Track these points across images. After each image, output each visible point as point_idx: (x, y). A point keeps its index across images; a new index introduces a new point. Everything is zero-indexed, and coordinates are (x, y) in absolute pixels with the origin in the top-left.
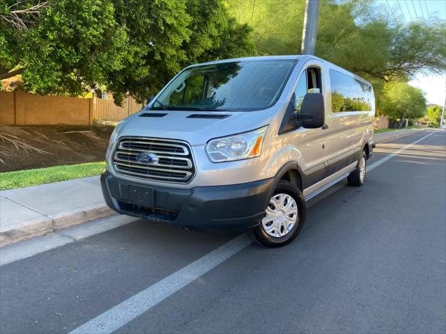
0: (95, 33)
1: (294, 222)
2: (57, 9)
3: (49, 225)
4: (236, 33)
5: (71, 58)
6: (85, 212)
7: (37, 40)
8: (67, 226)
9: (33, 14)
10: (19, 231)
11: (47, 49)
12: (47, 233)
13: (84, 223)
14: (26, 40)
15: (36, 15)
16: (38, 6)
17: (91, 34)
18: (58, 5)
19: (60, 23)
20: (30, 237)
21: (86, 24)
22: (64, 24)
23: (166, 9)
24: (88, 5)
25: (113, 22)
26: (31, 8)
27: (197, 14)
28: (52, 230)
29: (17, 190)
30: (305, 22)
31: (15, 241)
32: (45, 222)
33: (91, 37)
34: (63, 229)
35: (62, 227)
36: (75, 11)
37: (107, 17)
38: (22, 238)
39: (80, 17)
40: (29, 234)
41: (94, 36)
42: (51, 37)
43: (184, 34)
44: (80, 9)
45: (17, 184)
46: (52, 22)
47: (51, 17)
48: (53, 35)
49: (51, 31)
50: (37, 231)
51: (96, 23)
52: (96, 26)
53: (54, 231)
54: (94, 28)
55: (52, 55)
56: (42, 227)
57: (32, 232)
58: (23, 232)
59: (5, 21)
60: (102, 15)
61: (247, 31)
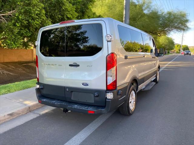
0: (37, 23)
2: (20, 13)
3: (28, 109)
5: (27, 34)
7: (12, 27)
8: (35, 108)
9: (9, 15)
10: (15, 113)
11: (16, 31)
14: (7, 27)
15: (10, 16)
16: (11, 12)
17: (36, 23)
19: (22, 19)
20: (20, 115)
21: (33, 19)
23: (67, 11)
24: (34, 11)
25: (45, 18)
26: (9, 13)
27: (80, 12)
28: (29, 111)
31: (14, 117)
32: (26, 108)
33: (36, 25)
34: (34, 110)
36: (28, 14)
37: (42, 16)
38: (17, 116)
39: (30, 16)
40: (20, 114)
41: (37, 24)
42: (18, 25)
44: (30, 13)
45: (9, 91)
46: (18, 19)
47: (18, 17)
49: (18, 23)
50: (23, 112)
51: (37, 18)
52: (37, 20)
54: (37, 21)
55: (19, 33)
56: (25, 110)
57: (20, 113)
58: (17, 113)
60: (40, 15)
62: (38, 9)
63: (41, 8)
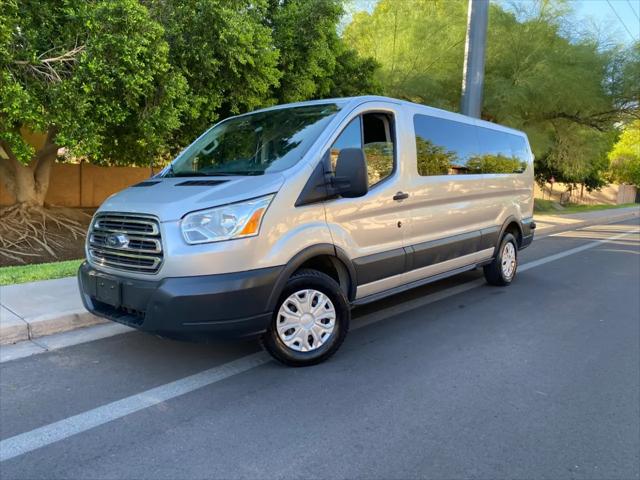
0: (142, 81)
1: (331, 330)
2: (94, 52)
3: (22, 330)
4: (356, 72)
5: (115, 116)
6: (77, 316)
7: (69, 94)
8: (49, 332)
9: (70, 62)
11: (83, 106)
12: (18, 341)
13: (75, 329)
14: (59, 95)
15: (71, 62)
16: (74, 51)
17: (136, 83)
18: (94, 49)
19: (98, 72)
21: (130, 71)
22: (103, 72)
23: (238, 44)
24: (131, 46)
25: (165, 67)
26: (67, 55)
27: (292, 48)
28: (26, 338)
29: (13, 287)
30: (467, 50)
32: (16, 327)
33: (137, 88)
34: (43, 336)
35: (40, 334)
36: (116, 55)
37: (157, 60)
39: (122, 63)
41: (141, 86)
42: (87, 90)
43: (270, 77)
44: (121, 53)
45: (15, 280)
46: (88, 71)
47: (86, 64)
48: (89, 87)
49: (87, 82)
50: (4, 337)
51: (143, 69)
52: (142, 72)
53: (29, 339)
54: (140, 75)
55: (90, 114)
56: (12, 333)
59: (36, 73)
60: (151, 58)
61: (372, 69)
62: (146, 41)
63: (154, 37)
